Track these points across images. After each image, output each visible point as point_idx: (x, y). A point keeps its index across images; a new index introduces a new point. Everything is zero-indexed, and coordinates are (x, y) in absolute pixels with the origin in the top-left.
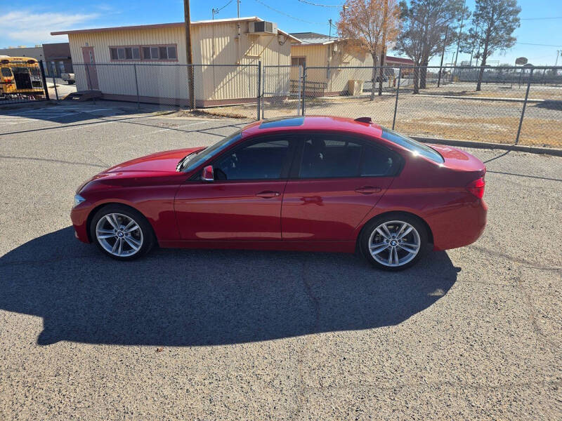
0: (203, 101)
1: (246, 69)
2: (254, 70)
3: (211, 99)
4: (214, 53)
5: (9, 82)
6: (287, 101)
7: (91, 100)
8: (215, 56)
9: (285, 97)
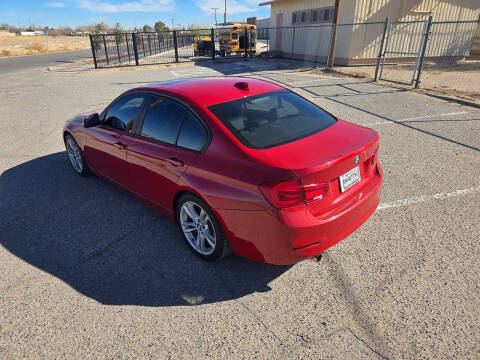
0: (347, 59)
1: (409, 28)
2: (421, 28)
3: (357, 58)
4: (369, 13)
5: (235, 44)
6: (464, 61)
7: (276, 57)
8: (370, 15)
9: (461, 57)
